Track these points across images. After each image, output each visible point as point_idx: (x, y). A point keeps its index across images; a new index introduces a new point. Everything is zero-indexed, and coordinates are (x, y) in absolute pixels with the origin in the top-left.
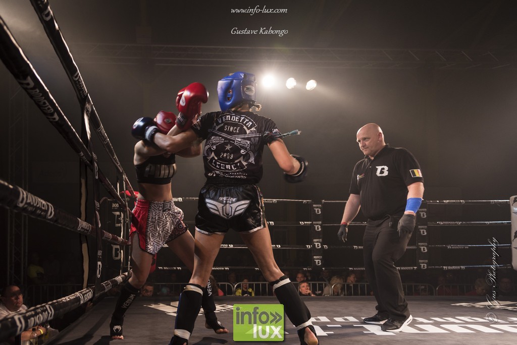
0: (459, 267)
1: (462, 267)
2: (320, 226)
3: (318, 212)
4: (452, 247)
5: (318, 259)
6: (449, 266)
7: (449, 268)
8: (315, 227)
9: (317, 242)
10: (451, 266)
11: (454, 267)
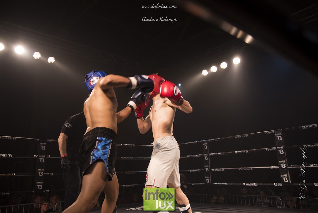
0: (131, 185)
1: (133, 185)
2: (43, 159)
3: (43, 148)
4: (128, 173)
5: (40, 184)
6: (126, 185)
7: (126, 186)
8: (40, 159)
9: (41, 171)
10: (127, 185)
11: (129, 185)
